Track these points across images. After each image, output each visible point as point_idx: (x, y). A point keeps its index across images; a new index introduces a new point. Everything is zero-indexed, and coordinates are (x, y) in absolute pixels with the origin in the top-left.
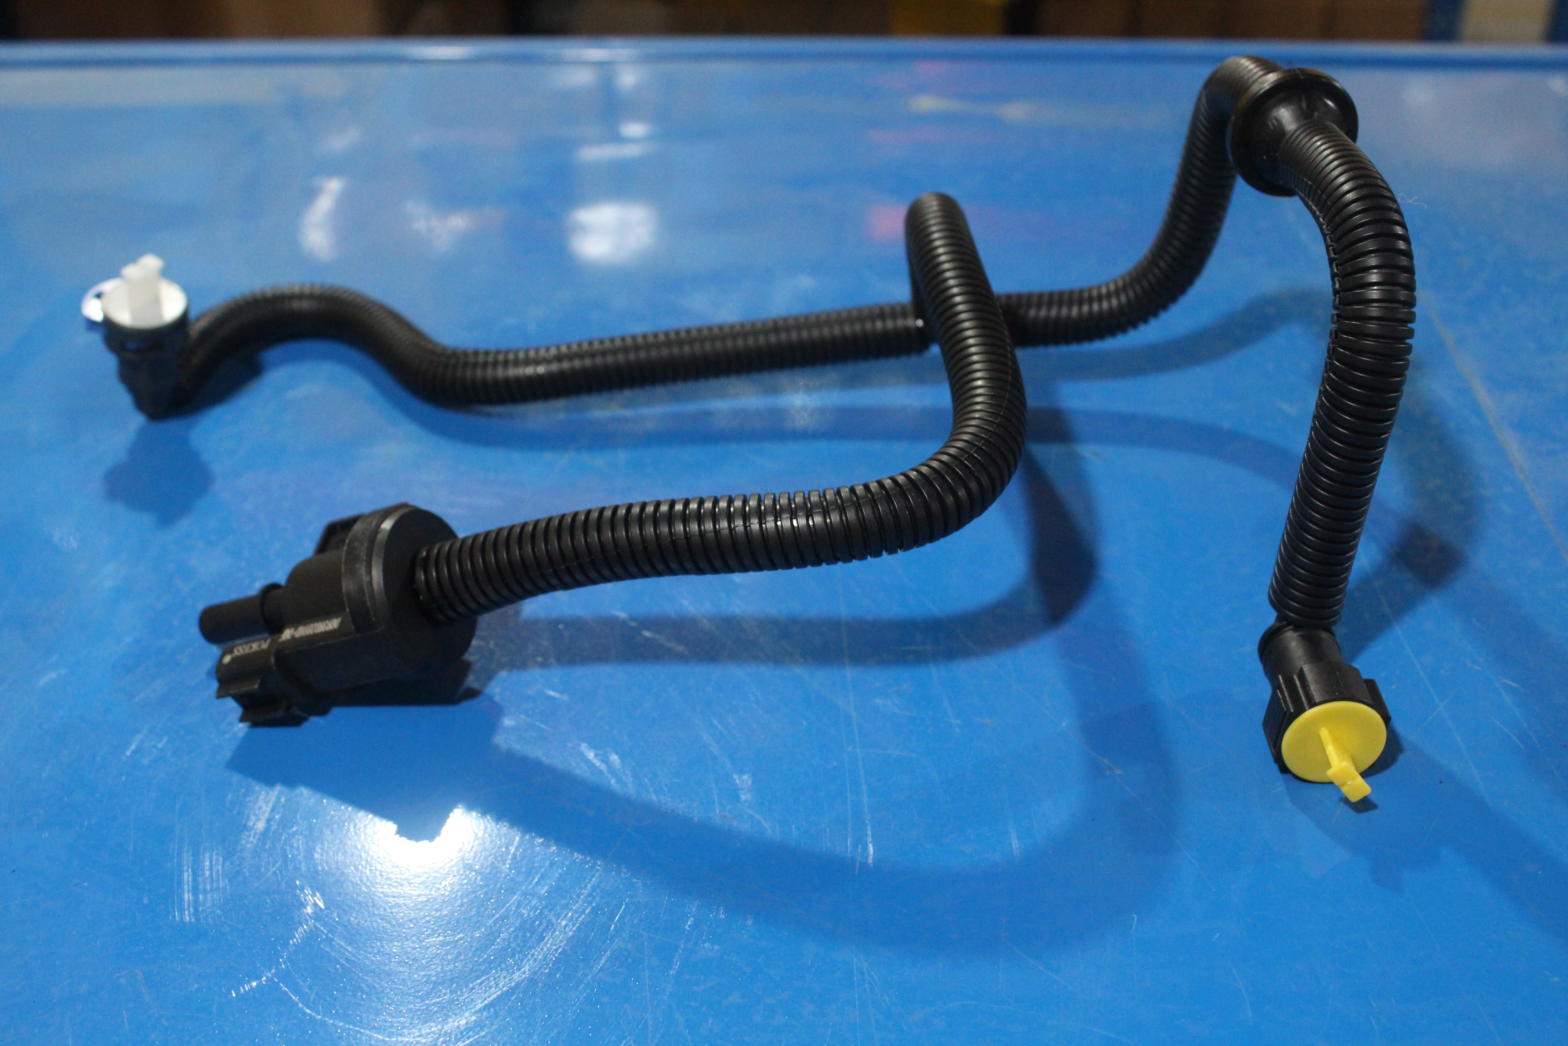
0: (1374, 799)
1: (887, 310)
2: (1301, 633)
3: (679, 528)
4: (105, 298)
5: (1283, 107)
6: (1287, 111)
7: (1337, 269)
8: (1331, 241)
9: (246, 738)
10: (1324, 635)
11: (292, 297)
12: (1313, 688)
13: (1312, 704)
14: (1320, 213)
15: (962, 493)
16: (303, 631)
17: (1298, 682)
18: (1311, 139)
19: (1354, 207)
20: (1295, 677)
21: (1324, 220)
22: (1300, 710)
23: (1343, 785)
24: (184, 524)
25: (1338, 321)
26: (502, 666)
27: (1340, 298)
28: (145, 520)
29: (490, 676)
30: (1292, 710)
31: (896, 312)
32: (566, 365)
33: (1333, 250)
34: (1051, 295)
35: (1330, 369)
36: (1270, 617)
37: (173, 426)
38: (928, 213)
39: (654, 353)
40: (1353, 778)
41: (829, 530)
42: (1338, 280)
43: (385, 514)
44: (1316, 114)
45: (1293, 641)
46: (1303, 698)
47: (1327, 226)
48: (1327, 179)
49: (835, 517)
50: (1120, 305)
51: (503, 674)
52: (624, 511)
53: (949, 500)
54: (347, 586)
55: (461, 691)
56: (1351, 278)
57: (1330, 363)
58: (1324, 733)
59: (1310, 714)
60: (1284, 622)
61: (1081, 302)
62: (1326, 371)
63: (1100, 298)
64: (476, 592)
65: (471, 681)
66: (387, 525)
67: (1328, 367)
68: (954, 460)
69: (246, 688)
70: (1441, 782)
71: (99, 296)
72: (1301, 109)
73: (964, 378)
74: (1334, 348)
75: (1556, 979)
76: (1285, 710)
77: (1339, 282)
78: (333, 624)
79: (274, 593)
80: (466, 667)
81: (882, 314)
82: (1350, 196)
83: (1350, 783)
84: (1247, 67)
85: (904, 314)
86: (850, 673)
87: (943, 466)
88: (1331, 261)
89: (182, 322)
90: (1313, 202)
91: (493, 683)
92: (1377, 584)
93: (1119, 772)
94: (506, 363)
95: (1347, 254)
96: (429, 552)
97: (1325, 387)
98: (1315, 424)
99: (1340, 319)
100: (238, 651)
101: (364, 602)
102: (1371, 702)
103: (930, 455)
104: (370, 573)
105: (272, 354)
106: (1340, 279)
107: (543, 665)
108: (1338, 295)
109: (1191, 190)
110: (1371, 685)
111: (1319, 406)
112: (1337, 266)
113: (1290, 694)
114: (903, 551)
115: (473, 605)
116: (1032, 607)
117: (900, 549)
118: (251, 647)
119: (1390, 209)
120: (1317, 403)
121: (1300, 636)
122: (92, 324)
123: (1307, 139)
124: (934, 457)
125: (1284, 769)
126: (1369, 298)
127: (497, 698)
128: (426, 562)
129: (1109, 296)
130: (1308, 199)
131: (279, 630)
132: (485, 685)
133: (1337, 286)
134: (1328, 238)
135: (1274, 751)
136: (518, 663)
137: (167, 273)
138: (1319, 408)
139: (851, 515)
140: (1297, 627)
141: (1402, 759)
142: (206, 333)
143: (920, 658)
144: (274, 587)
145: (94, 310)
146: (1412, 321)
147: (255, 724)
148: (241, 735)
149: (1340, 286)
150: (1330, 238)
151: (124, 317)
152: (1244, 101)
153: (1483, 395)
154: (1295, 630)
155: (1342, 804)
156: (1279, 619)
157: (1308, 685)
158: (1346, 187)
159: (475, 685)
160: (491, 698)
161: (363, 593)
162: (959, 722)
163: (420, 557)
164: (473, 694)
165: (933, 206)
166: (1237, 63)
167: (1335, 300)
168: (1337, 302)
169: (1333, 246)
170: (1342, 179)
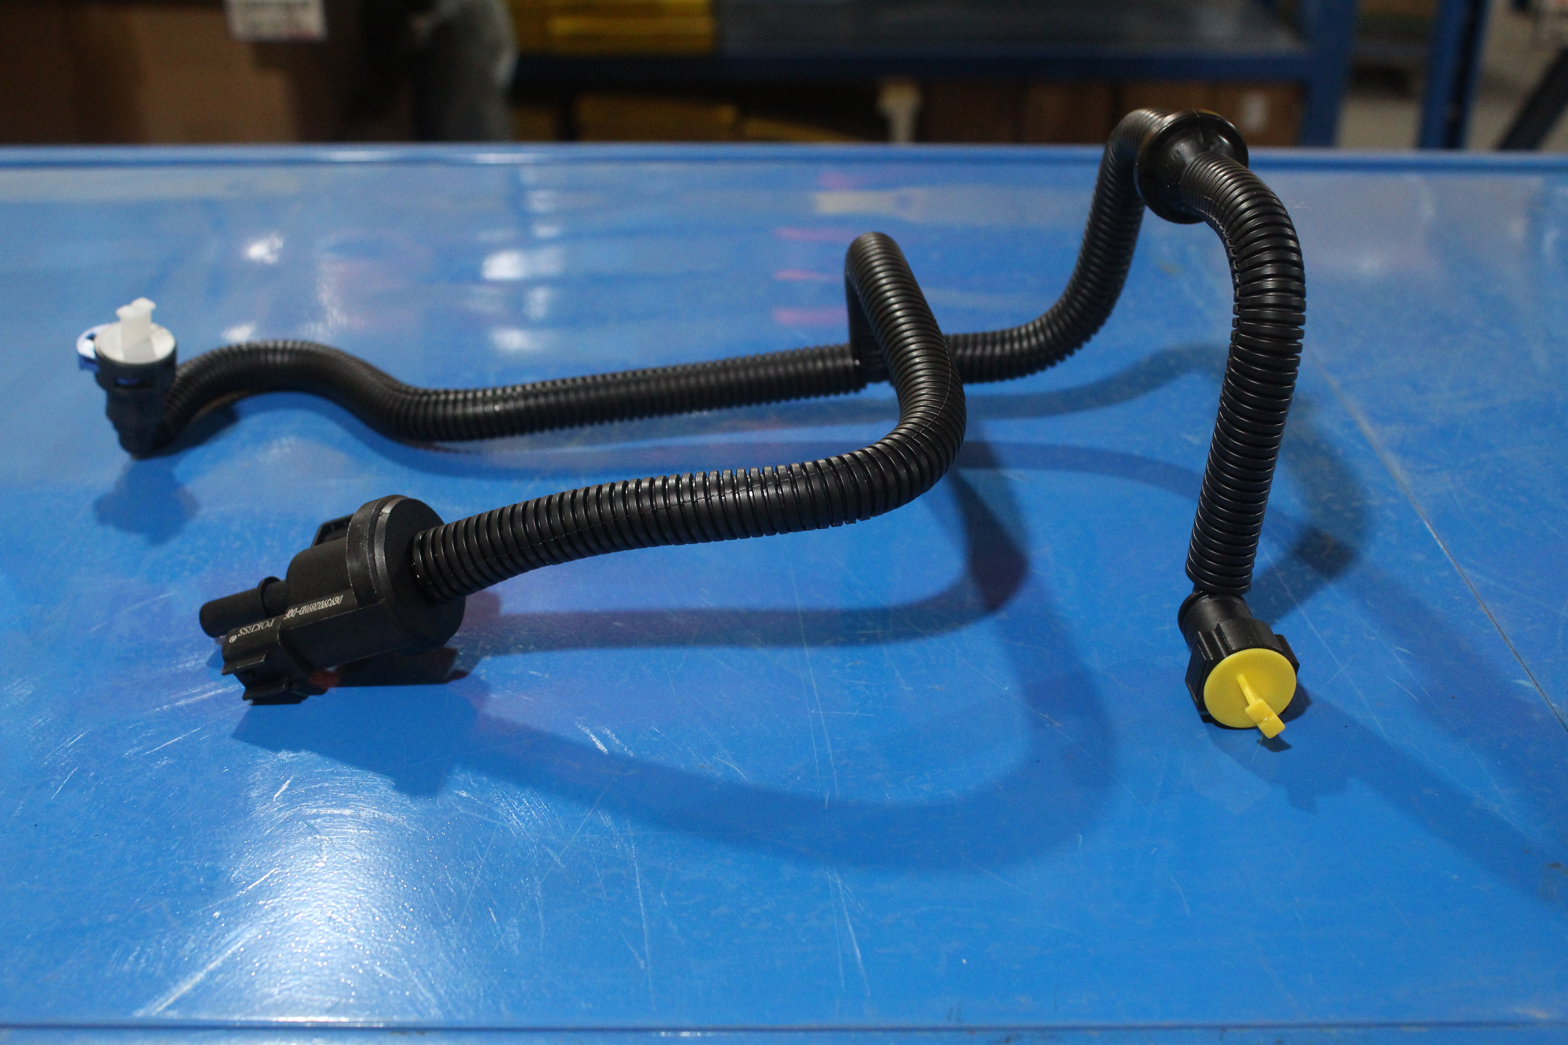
0: (1286, 739)
1: (827, 351)
2: (1216, 599)
3: (660, 501)
4: (97, 340)
5: (1183, 142)
6: (1187, 145)
7: (1237, 267)
8: (1231, 244)
9: (248, 715)
10: (1237, 601)
11: (266, 351)
12: (1229, 639)
13: (1230, 652)
14: (1220, 222)
15: (914, 468)
16: (305, 610)
17: (1216, 637)
18: (1208, 166)
19: (1248, 214)
20: (1213, 633)
21: (1223, 227)
22: (1219, 658)
23: (1261, 721)
24: (174, 543)
25: (1239, 311)
26: (485, 652)
27: (1240, 291)
28: (136, 540)
29: (476, 661)
30: (1212, 659)
31: (835, 353)
32: (531, 402)
33: (1233, 251)
34: (975, 336)
35: (1234, 353)
36: (1187, 588)
37: (157, 464)
38: (869, 251)
39: (613, 391)
40: (1269, 715)
41: (797, 498)
42: (1238, 275)
43: (383, 503)
44: (1212, 148)
45: (1208, 608)
46: (1222, 649)
47: (1226, 232)
48: (1223, 195)
49: (801, 487)
50: (1039, 343)
51: (488, 659)
52: (608, 489)
53: (903, 472)
54: (352, 565)
55: (450, 672)
56: (1249, 272)
57: (1234, 348)
58: (1241, 679)
59: (1228, 660)
60: (1201, 590)
61: (1003, 342)
62: (1231, 356)
63: (1020, 338)
64: (471, 568)
65: (458, 664)
66: (387, 510)
67: (1232, 352)
68: (906, 438)
69: (251, 663)
70: (1346, 727)
71: (92, 338)
72: (1198, 143)
73: (909, 377)
74: (1236, 334)
75: (1455, 877)
76: (1205, 659)
77: (1239, 277)
78: (337, 600)
79: (273, 585)
80: (453, 653)
81: (822, 355)
82: (1244, 206)
83: (1266, 719)
84: (1147, 116)
85: (842, 354)
86: (808, 652)
87: (896, 443)
88: (1231, 260)
89: (170, 362)
90: (1213, 215)
91: (479, 666)
92: (1279, 575)
93: (1058, 724)
94: (475, 401)
95: (1244, 252)
96: (424, 537)
97: (1229, 370)
98: (1222, 404)
99: (1241, 309)
100: (244, 631)
101: (368, 576)
102: (1281, 650)
103: (884, 436)
104: (372, 551)
105: (246, 404)
106: (1239, 275)
107: (525, 651)
108: (1238, 288)
109: (1101, 235)
110: (1281, 639)
111: (1225, 388)
112: (1237, 263)
113: (1210, 647)
114: (861, 521)
115: (466, 581)
116: (971, 599)
117: (858, 519)
118: (256, 627)
119: (1281, 214)
120: (1223, 386)
121: (1215, 601)
122: (85, 361)
123: (1204, 167)
124: (887, 437)
125: (1208, 718)
126: (1264, 288)
127: (483, 678)
128: (422, 545)
129: (1028, 335)
130: (1209, 213)
131: (284, 612)
132: (471, 668)
133: (1237, 281)
134: (1227, 241)
135: (1196, 700)
136: (501, 648)
137: (158, 318)
138: (1225, 390)
139: (816, 485)
140: (1211, 594)
141: (1310, 711)
142: (187, 379)
143: (872, 640)
144: (271, 580)
145: (86, 348)
146: (1302, 323)
147: (257, 702)
148: (246, 710)
149: (1239, 281)
150: (1229, 241)
151: (118, 354)
152: (1146, 141)
153: (1366, 427)
154: (1210, 597)
155: (1259, 746)
156: (1197, 588)
157: (1225, 637)
158: (1240, 199)
159: (461, 668)
160: (477, 678)
161: (367, 567)
162: (911, 688)
163: (416, 539)
164: (460, 675)
165: (872, 246)
166: (1139, 114)
167: (1235, 294)
168: (1238, 294)
169: (1231, 247)
170: (1236, 193)
